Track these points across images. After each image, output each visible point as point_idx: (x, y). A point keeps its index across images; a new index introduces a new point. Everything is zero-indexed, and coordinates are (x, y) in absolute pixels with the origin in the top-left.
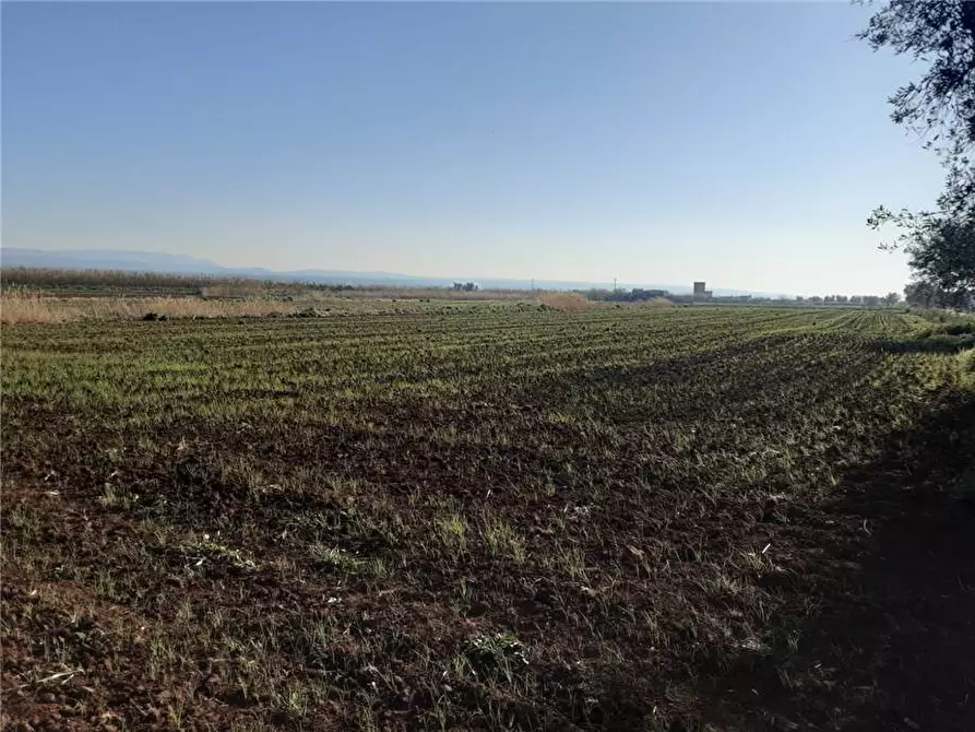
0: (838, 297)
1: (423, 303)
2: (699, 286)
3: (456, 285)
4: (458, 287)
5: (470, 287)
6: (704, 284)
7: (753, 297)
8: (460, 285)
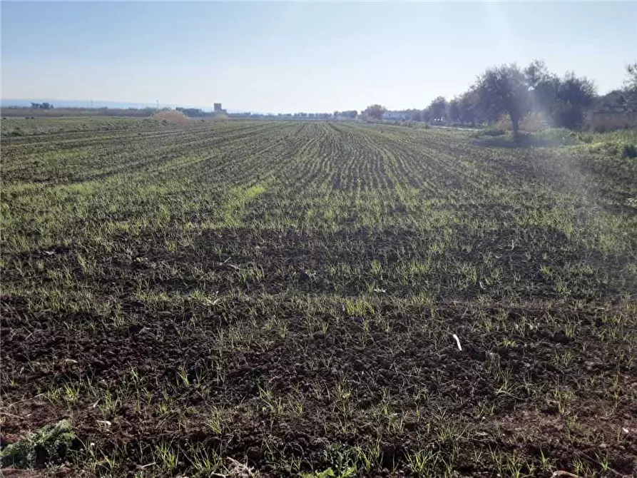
0: (302, 114)
1: (29, 120)
2: (217, 106)
3: (34, 104)
4: (35, 106)
5: (46, 106)
6: (220, 105)
7: (252, 114)
8: (37, 105)
